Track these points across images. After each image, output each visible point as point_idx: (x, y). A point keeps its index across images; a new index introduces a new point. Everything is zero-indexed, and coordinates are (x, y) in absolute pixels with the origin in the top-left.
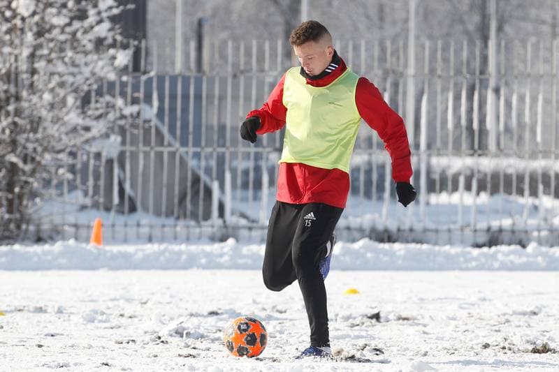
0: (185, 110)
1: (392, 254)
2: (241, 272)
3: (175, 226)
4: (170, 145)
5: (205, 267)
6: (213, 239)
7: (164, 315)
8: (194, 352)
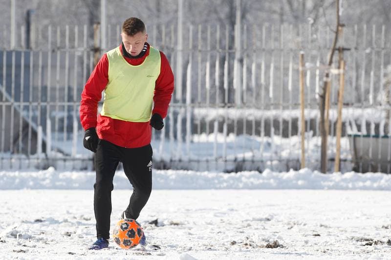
0: (18, 76)
1: (166, 178)
2: (58, 191)
3: (11, 159)
4: (7, 101)
5: (32, 188)
6: (38, 168)
7: (3, 223)
8: (24, 249)
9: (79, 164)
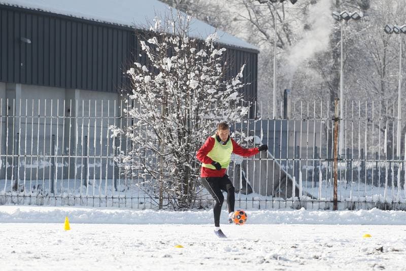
0: (277, 139)
1: (390, 216)
3: (273, 201)
4: (270, 157)
5: (289, 223)
6: (292, 208)
7: (267, 248)
8: (283, 268)
9: (323, 205)
